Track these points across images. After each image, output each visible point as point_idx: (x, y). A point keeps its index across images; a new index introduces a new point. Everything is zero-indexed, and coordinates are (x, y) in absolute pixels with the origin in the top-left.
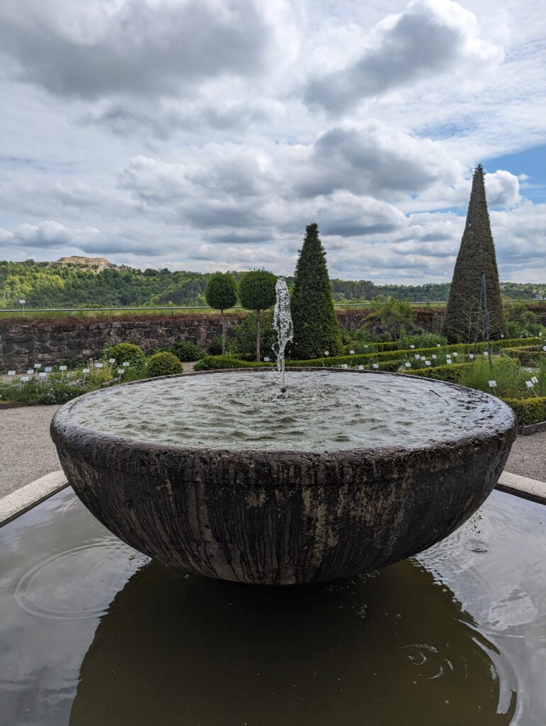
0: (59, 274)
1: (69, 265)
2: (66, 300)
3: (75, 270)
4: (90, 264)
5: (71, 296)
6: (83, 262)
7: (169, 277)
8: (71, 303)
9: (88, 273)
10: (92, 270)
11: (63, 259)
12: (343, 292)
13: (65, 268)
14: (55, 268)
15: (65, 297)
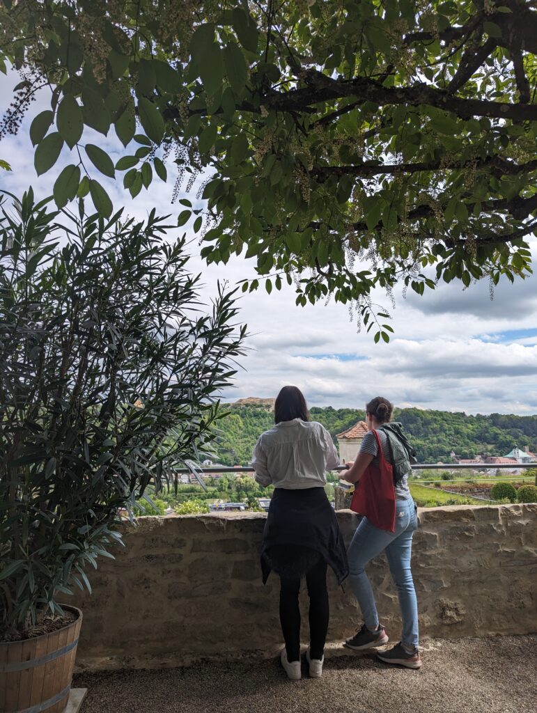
0: (239, 414)
1: (247, 405)
2: (245, 437)
3: (252, 410)
4: (264, 404)
5: (248, 433)
6: (258, 403)
7: (334, 414)
8: (249, 439)
9: (262, 412)
10: (266, 410)
11: (241, 400)
12: (521, 428)
13: (243, 408)
14: (236, 408)
15: (243, 434)
